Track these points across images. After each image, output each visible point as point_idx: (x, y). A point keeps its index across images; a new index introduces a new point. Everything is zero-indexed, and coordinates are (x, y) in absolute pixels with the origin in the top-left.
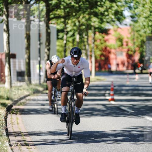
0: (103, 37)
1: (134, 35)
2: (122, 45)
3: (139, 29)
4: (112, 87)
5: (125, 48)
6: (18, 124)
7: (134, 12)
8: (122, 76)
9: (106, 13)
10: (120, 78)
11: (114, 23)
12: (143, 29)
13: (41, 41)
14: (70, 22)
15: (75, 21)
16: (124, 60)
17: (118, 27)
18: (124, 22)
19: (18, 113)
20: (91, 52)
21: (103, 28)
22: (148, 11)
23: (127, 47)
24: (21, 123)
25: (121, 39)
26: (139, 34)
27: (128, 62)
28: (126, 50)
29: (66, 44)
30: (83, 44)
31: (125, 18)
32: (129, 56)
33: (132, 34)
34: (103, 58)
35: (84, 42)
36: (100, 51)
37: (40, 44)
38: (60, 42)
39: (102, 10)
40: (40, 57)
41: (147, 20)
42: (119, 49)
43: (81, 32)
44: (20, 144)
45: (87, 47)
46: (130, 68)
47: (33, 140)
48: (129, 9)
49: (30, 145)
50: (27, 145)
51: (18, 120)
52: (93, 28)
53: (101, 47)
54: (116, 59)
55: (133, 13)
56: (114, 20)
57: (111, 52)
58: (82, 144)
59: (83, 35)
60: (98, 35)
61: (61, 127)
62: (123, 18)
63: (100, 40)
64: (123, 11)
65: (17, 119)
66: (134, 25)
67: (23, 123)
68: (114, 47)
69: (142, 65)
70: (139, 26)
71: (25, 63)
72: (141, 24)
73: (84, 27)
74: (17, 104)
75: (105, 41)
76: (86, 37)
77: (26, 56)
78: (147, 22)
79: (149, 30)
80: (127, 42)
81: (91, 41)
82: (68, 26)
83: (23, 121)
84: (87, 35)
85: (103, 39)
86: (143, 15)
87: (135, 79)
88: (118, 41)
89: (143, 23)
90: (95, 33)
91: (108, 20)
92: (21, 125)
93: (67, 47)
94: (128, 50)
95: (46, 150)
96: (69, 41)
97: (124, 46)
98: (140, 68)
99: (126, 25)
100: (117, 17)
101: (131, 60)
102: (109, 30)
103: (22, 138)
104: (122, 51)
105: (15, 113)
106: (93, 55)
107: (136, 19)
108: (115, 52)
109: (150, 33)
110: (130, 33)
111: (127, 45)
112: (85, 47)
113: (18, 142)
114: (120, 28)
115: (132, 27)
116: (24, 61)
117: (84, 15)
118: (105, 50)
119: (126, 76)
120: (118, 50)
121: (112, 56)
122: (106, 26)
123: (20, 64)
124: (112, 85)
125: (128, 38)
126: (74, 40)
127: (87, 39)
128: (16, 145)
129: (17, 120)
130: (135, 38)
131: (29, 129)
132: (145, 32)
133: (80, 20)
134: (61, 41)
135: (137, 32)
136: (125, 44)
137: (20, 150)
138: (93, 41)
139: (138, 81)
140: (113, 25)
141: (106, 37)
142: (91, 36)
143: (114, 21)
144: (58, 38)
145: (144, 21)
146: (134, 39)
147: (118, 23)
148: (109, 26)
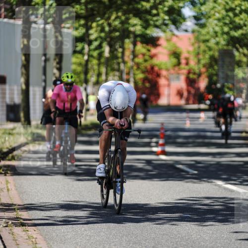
0: (149, 51)
1: (199, 47)
2: (179, 64)
3: (207, 37)
4: (162, 131)
5: (184, 69)
6: (8, 190)
7: (200, 10)
8: (178, 115)
9: (154, 12)
10: (176, 118)
11: (168, 28)
12: (214, 38)
13: (48, 56)
14: (94, 25)
15: (103, 23)
16: (182, 88)
17: (174, 35)
18: (183, 27)
19: (8, 173)
20: (128, 74)
21: (148, 36)
22: (222, 9)
23: (187, 67)
24: (13, 189)
25: (178, 54)
26: (207, 46)
27: (189, 92)
28: (185, 71)
29: (87, 61)
30: (115, 61)
31: (184, 19)
32: (191, 82)
33: (196, 45)
34: (147, 85)
35: (117, 58)
36: (143, 72)
37: (46, 61)
38: (77, 58)
39: (147, 5)
40: (45, 81)
41: (221, 24)
42: (174, 70)
43: (113, 42)
44: (12, 223)
45: (122, 66)
46: (191, 101)
47: (33, 217)
48: (192, 4)
49: (28, 226)
50: (23, 225)
51: (9, 185)
52: (131, 36)
53: (144, 66)
54: (169, 85)
55: (198, 11)
56: (167, 22)
57: (161, 75)
58: (113, 224)
59: (115, 46)
60: (140, 48)
61: (78, 196)
62: (182, 21)
63: (144, 55)
64: (182, 7)
65: (7, 182)
66: (198, 31)
67: (16, 189)
68: (166, 67)
69: (210, 97)
70: (208, 33)
71: (20, 92)
72: (211, 30)
73: (117, 34)
74: (7, 158)
75: (152, 57)
76: (120, 50)
77: (22, 80)
78: (221, 26)
79: (224, 40)
80: (187, 59)
81: (129, 56)
82: (91, 32)
83: (16, 185)
84: (122, 47)
85: (148, 53)
86: (214, 15)
87: (200, 119)
88: (172, 57)
89: (213, 29)
90: (135, 44)
91: (158, 23)
92: (13, 192)
93: (90, 66)
94: (189, 72)
95: (54, 234)
96: (92, 56)
97: (183, 66)
98: (208, 102)
99: (186, 31)
100: (171, 17)
101: (193, 87)
102: (158, 39)
103: (15, 213)
104: (178, 74)
105: (3, 172)
106: (132, 80)
107: (203, 21)
108: (168, 75)
109: (224, 45)
110: (193, 45)
111: (187, 64)
112: (119, 67)
113: (8, 221)
114: (177, 36)
115: (196, 34)
116: (20, 88)
117: (117, 13)
118: (151, 72)
119: (184, 115)
120: (172, 71)
121: (162, 82)
122: (153, 32)
123: (12, 93)
124: (162, 128)
125: (189, 52)
126: (100, 55)
127: (123, 53)
128: (5, 225)
129: (7, 184)
130: (201, 52)
131: (26, 199)
132: (217, 43)
133: (112, 22)
134: (80, 56)
135: (205, 43)
136: (183, 61)
137: (13, 234)
138: (131, 57)
139: (205, 122)
140: (164, 31)
141: (154, 51)
142: (129, 49)
143: (166, 25)
144: (75, 52)
145: (216, 25)
146: (198, 54)
147: (172, 27)
148: (158, 33)
